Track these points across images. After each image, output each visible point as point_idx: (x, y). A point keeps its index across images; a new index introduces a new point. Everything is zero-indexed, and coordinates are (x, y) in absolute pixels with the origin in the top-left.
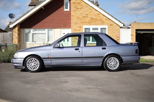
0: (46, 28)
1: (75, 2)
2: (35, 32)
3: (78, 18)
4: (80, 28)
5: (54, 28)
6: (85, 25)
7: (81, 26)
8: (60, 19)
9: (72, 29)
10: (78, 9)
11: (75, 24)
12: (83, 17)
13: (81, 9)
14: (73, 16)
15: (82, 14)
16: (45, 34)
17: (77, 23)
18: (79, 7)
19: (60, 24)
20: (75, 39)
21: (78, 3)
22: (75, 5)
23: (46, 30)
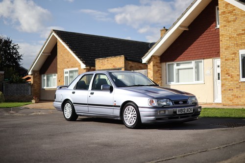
0: (193, 60)
1: (225, 12)
2: (182, 66)
3: (230, 38)
4: (233, 55)
5: (204, 59)
6: (242, 49)
7: (236, 52)
8: (211, 42)
9: (222, 58)
10: (229, 22)
11: (226, 49)
12: (238, 35)
13: (234, 21)
14: (222, 35)
15: (235, 30)
16: (192, 68)
17: (229, 47)
18: (231, 18)
19: (211, 52)
20: (227, 75)
21: (229, 13)
22: (224, 17)
23: (193, 62)
